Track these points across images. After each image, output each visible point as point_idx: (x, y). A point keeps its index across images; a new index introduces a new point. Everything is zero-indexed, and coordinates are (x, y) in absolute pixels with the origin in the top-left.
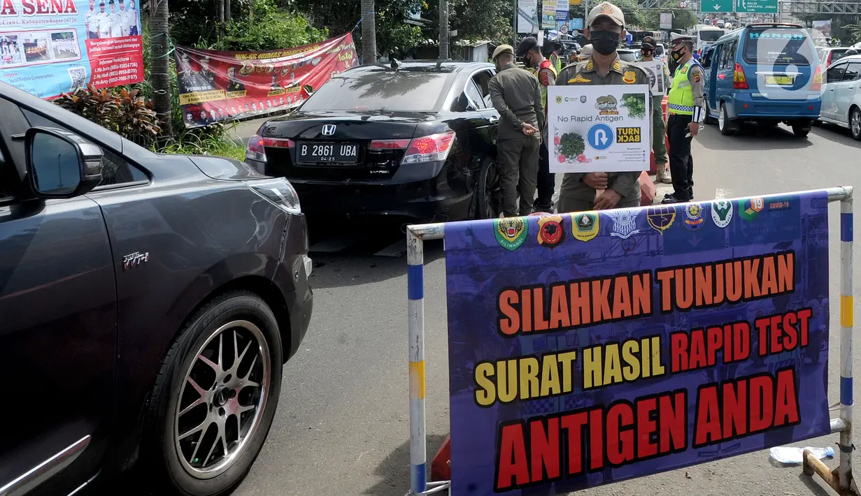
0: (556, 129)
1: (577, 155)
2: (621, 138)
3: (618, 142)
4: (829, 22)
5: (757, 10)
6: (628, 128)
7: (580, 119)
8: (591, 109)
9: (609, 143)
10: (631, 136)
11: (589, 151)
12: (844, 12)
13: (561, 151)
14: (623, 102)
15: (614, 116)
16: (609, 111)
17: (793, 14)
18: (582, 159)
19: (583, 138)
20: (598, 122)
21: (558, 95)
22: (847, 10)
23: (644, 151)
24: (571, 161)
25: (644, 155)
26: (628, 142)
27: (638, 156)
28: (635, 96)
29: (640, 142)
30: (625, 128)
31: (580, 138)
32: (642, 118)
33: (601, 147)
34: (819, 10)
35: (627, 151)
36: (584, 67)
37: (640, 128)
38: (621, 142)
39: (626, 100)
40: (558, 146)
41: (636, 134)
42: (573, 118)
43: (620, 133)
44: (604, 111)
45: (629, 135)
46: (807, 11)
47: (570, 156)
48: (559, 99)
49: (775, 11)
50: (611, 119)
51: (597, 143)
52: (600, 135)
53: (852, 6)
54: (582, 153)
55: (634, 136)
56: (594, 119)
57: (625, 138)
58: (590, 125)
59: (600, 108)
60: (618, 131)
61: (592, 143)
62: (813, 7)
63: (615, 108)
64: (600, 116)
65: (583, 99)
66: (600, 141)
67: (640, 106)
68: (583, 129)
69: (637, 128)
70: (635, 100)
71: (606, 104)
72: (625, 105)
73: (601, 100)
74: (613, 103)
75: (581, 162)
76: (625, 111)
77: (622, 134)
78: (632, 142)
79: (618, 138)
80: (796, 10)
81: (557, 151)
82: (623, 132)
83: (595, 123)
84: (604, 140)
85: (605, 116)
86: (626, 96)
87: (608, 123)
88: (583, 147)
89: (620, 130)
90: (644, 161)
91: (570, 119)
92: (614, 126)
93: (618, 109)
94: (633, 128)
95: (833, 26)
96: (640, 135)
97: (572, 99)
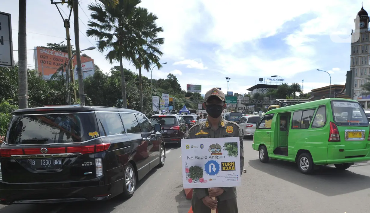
0: (187, 164)
1: (199, 178)
2: (224, 168)
3: (222, 170)
4: (254, 106)
5: (230, 103)
6: (228, 162)
7: (200, 158)
8: (207, 152)
9: (217, 171)
10: (230, 167)
11: (206, 176)
12: (258, 103)
13: (190, 176)
14: (225, 148)
15: (220, 156)
16: (217, 153)
17: (242, 103)
18: (202, 181)
19: (202, 169)
20: (211, 159)
21: (187, 144)
22: (259, 102)
23: (237, 175)
24: (195, 182)
25: (237, 177)
26: (228, 170)
27: (233, 178)
28: (232, 144)
29: (235, 170)
30: (226, 163)
31: (200, 169)
32: (236, 156)
33: (213, 173)
34: (250, 102)
35: (228, 175)
36: (204, 125)
37: (235, 162)
38: (224, 170)
39: (226, 146)
40: (188, 173)
41: (233, 166)
42: (196, 157)
43: (223, 166)
44: (214, 153)
45: (228, 167)
46: (246, 103)
47: (195, 179)
48: (188, 147)
49: (236, 103)
50: (218, 157)
51: (210, 171)
52: (212, 167)
53: (260, 101)
54: (202, 177)
55: (231, 167)
56: (208, 157)
57: (226, 168)
58: (206, 161)
59: (211, 151)
60: (222, 165)
61: (207, 171)
62: (248, 101)
63: (220, 151)
64: (212, 156)
65: (202, 146)
66: (212, 170)
67: (235, 150)
68: (202, 164)
69: (233, 162)
70: (232, 146)
71: (215, 149)
72: (226, 149)
73: (212, 147)
74: (219, 148)
75: (201, 182)
76: (225, 153)
77: (225, 166)
78: (230, 170)
79: (222, 168)
80: (243, 102)
81: (187, 176)
82: (225, 165)
83: (209, 160)
84: (214, 169)
85: (214, 156)
86: (226, 144)
87: (216, 160)
88: (202, 174)
89: (223, 164)
90: (237, 181)
91: (194, 158)
92: (219, 161)
93: (222, 152)
94: (231, 162)
95: (255, 107)
96: (235, 166)
97: (195, 147)
